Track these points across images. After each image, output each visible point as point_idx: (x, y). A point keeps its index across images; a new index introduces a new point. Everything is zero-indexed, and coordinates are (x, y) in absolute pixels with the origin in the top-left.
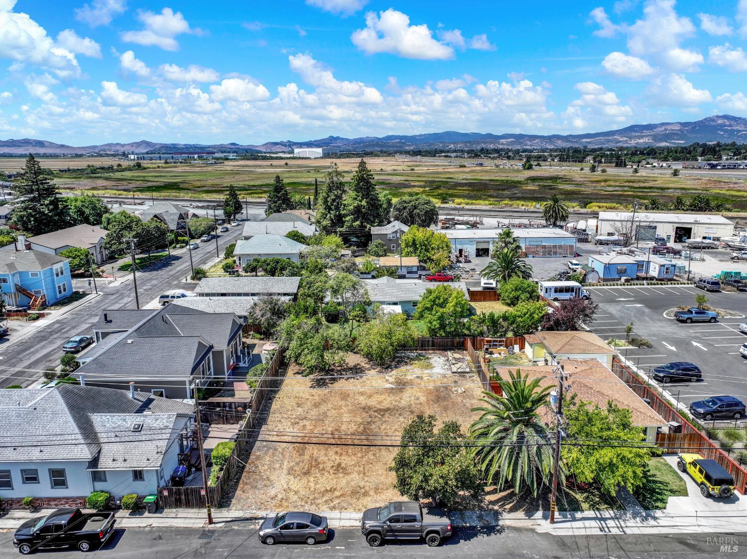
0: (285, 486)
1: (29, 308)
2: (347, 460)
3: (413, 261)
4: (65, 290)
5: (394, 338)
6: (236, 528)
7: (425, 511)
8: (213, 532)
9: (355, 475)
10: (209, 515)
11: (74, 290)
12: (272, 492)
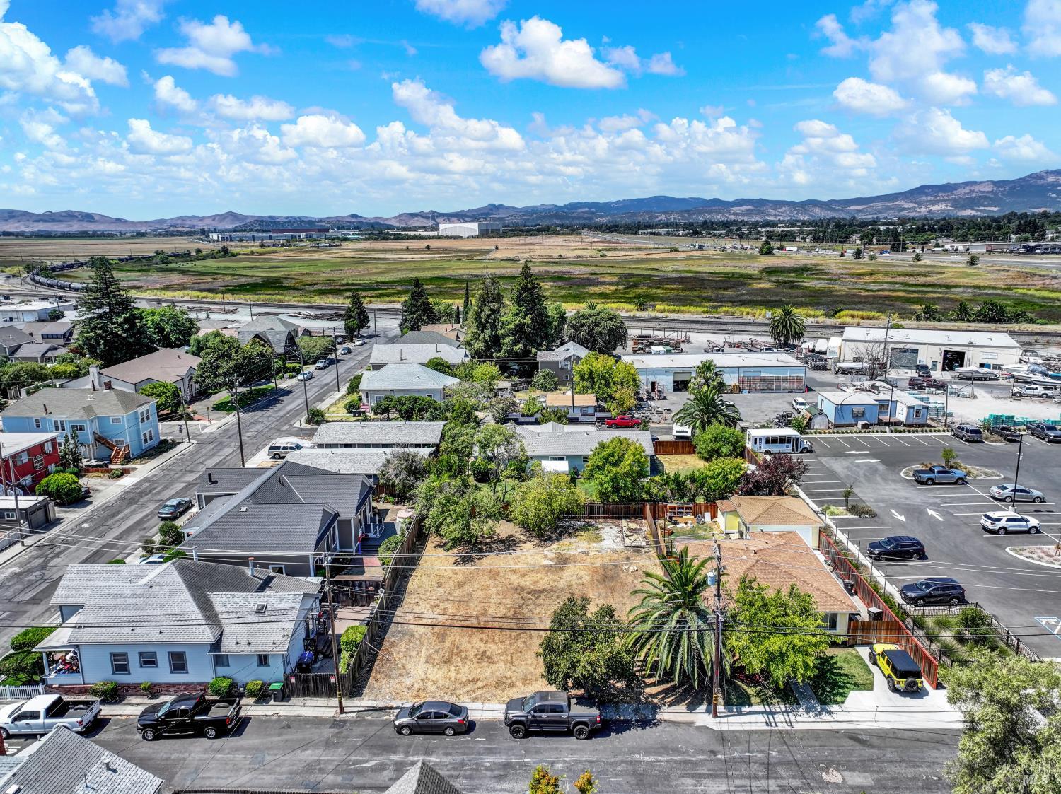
0: (423, 676)
1: (111, 462)
2: (492, 648)
3: (589, 400)
4: (151, 439)
5: (554, 504)
6: (369, 718)
7: (574, 701)
8: (344, 722)
9: (501, 664)
10: (341, 703)
11: (162, 438)
12: (408, 682)
